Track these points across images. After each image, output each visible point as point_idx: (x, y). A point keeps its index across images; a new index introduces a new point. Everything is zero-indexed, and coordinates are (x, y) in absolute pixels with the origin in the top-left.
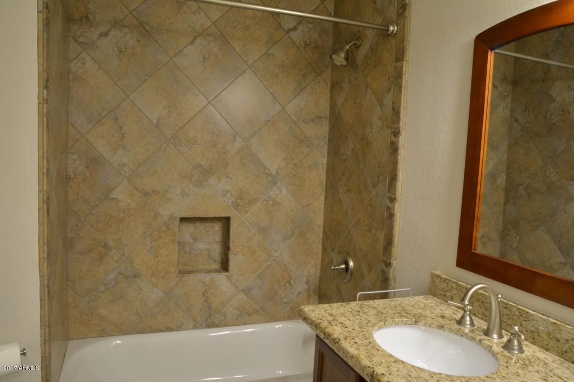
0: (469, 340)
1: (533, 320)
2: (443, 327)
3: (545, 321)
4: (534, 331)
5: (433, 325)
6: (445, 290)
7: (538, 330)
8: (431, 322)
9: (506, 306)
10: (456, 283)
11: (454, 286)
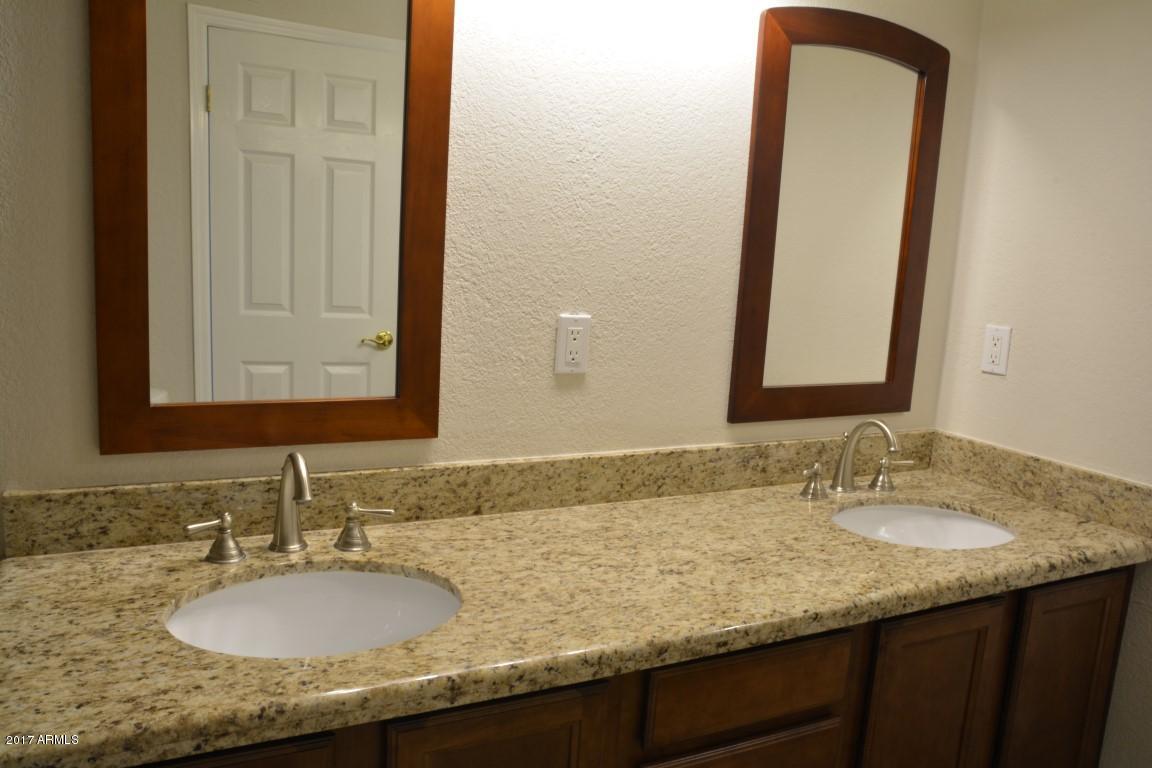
0: (281, 576)
1: (331, 487)
2: (220, 583)
3: (355, 478)
4: (335, 506)
5: (202, 590)
6: (71, 523)
7: (342, 500)
8: (196, 587)
9: (268, 487)
10: (113, 492)
11: (107, 501)
